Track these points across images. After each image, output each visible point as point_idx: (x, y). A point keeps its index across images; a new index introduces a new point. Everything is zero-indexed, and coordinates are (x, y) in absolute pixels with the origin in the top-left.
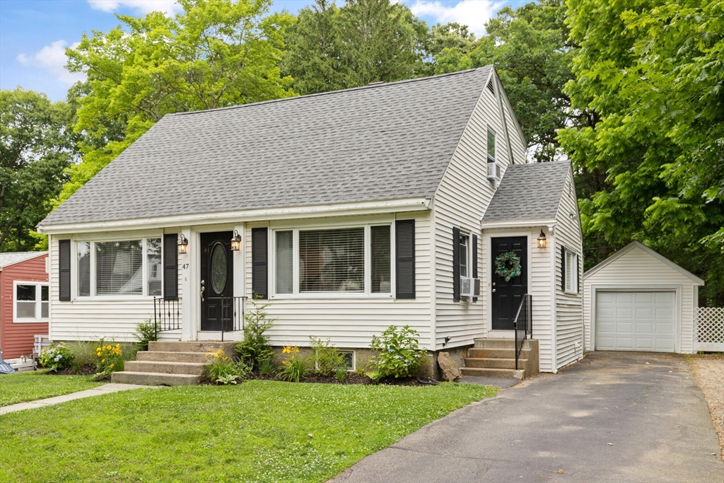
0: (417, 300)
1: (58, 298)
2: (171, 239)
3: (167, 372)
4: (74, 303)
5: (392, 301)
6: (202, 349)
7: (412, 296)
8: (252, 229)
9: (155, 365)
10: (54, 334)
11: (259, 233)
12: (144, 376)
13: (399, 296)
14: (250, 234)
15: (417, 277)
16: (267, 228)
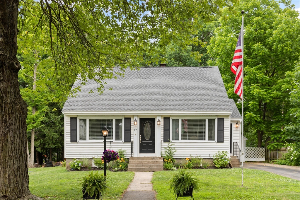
0: (224, 143)
1: (70, 141)
2: (128, 120)
3: (148, 167)
4: (78, 143)
5: (216, 143)
6: (154, 159)
7: (223, 142)
8: (164, 118)
9: (143, 165)
10: (67, 155)
11: (167, 119)
12: (143, 169)
13: (218, 142)
14: (163, 119)
15: (224, 136)
16: (170, 118)
